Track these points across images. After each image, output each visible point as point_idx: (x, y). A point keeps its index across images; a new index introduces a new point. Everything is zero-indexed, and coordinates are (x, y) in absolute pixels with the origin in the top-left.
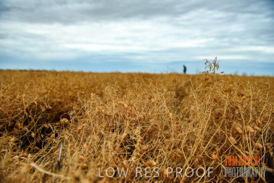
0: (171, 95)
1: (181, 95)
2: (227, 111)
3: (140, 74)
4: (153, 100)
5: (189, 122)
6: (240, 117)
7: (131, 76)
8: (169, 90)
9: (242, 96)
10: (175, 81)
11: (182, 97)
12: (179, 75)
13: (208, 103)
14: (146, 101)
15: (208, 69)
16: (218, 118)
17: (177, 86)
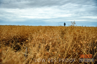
0: (60, 33)
1: (63, 33)
2: (78, 37)
3: (49, 26)
4: (55, 34)
5: (66, 41)
6: (82, 39)
7: (46, 27)
8: (59, 31)
9: (83, 32)
10: (61, 29)
11: (64, 34)
12: (62, 27)
13: (72, 35)
14: (52, 35)
15: (72, 24)
16: (75, 40)
17: (62, 30)
